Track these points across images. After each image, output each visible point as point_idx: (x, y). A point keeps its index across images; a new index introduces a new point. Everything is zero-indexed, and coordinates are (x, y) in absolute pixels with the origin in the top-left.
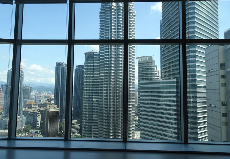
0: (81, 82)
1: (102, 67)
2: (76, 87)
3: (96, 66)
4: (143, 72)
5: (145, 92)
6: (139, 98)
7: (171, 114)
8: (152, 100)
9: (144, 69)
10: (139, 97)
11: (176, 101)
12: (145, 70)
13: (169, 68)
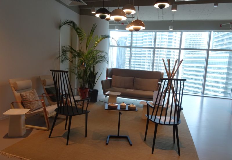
0: (123, 54)
1: (145, 39)
2: (118, 58)
3: (140, 37)
4: (190, 44)
5: (190, 67)
6: (183, 73)
7: (217, 91)
8: (197, 75)
9: (191, 42)
10: (183, 71)
11: (225, 78)
12: (193, 42)
13: (222, 40)
